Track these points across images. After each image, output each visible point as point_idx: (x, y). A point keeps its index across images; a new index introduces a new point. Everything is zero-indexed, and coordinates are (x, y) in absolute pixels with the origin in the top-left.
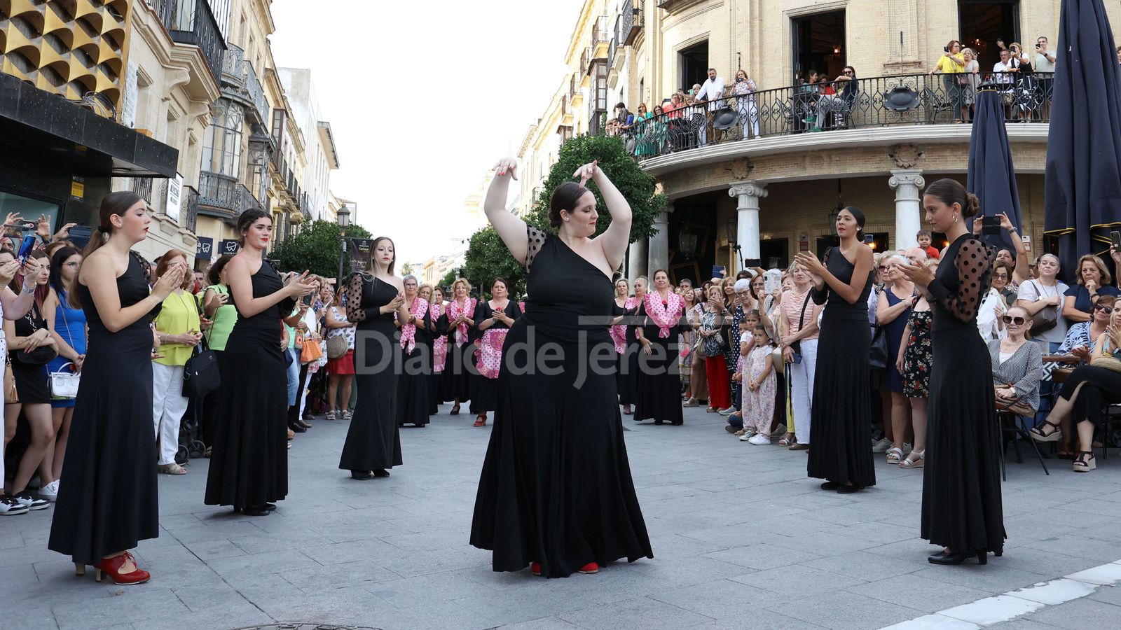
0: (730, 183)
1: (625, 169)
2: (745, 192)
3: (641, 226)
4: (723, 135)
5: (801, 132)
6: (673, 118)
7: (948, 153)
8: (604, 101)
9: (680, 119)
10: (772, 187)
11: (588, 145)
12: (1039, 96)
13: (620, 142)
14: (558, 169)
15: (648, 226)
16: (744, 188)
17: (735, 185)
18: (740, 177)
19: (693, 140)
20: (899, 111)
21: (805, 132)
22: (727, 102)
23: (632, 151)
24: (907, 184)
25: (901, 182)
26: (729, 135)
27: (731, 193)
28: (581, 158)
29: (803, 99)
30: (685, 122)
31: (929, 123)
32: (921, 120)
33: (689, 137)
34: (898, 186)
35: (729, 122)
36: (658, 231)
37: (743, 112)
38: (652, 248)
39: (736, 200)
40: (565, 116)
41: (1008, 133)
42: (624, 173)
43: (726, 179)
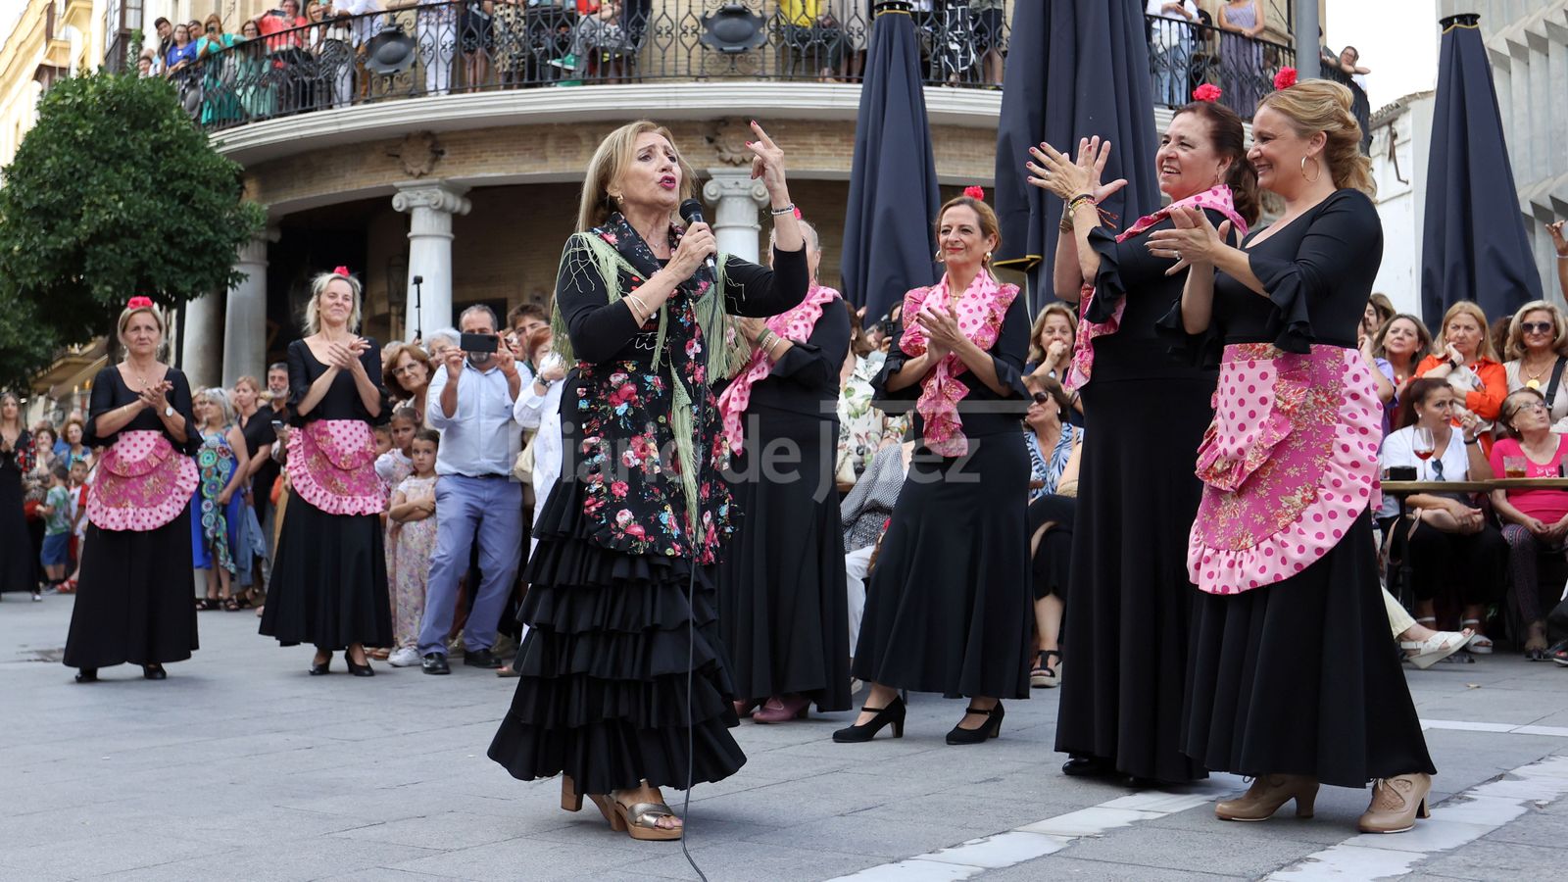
0: (397, 184)
1: (180, 147)
2: (426, 202)
3: (211, 264)
4: (386, 86)
5: (540, 85)
6: (284, 47)
7: (814, 140)
8: (139, 12)
9: (297, 49)
10: (478, 194)
11: (102, 92)
12: (981, 39)
13: (171, 92)
14: (34, 140)
15: (225, 265)
16: (423, 193)
17: (404, 187)
18: (416, 171)
19: (325, 94)
20: (729, 53)
21: (549, 85)
22: (394, 19)
23: (195, 113)
24: (738, 196)
25: (726, 192)
26: (399, 86)
27: (398, 203)
28: (86, 118)
29: (546, 19)
30: (308, 56)
31: (782, 78)
32: (769, 72)
33: (318, 87)
34: (721, 200)
35: (397, 60)
36: (246, 276)
37: (426, 41)
38: (233, 308)
39: (406, 218)
40: (52, 44)
41: (928, 106)
42: (179, 155)
43: (388, 174)
